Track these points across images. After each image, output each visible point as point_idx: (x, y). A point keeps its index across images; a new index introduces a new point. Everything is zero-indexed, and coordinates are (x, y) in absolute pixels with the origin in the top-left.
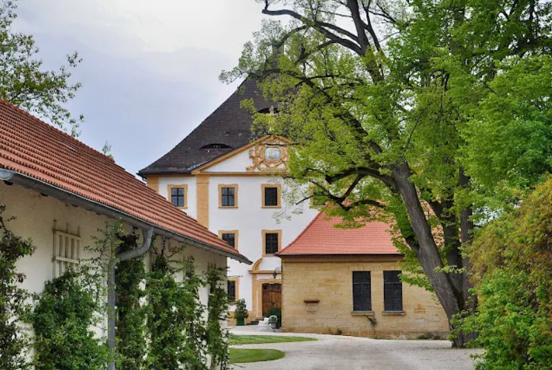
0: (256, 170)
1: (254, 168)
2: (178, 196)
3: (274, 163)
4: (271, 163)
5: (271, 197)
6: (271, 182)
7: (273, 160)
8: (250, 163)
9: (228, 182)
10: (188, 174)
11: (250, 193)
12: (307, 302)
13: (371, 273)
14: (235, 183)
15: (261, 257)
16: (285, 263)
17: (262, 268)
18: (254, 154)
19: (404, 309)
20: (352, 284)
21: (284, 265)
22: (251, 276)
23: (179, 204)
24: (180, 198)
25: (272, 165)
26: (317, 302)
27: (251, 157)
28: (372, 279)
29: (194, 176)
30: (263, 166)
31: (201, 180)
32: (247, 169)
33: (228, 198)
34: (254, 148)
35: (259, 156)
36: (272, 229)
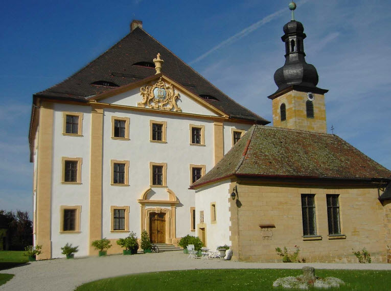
0: (147, 107)
1: (145, 104)
2: (72, 124)
3: (162, 101)
4: (159, 102)
5: (157, 133)
8: (142, 99)
9: (120, 115)
11: (140, 126)
12: (262, 227)
13: (315, 195)
15: (149, 187)
18: (145, 93)
20: (301, 207)
24: (74, 126)
25: (160, 104)
26: (272, 226)
29: (90, 105)
32: (139, 104)
33: (119, 130)
34: (144, 86)
35: (148, 95)
36: (158, 162)
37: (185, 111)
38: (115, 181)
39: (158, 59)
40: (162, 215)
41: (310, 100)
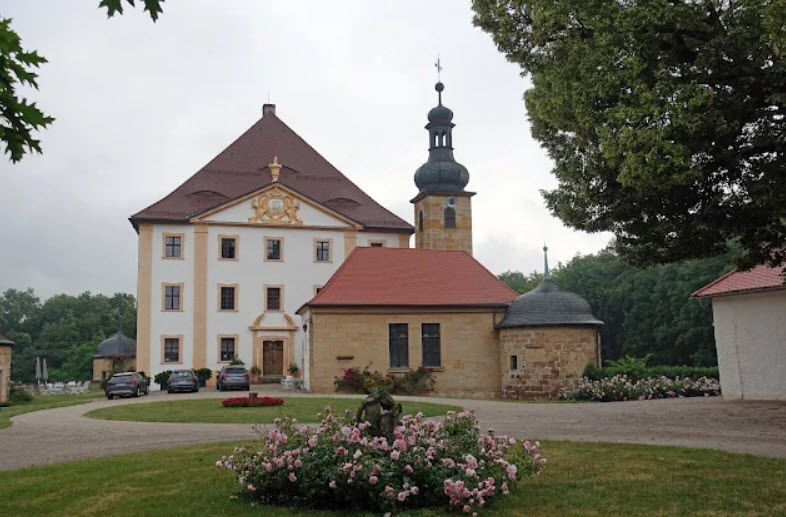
0: (259, 222)
1: (256, 219)
2: (173, 245)
3: (278, 214)
4: (274, 214)
5: (274, 252)
6: (275, 234)
7: (277, 212)
8: (252, 214)
9: (229, 233)
10: (186, 223)
11: (251, 245)
12: (339, 358)
13: (409, 326)
14: (236, 233)
15: (262, 313)
16: (317, 314)
17: (263, 324)
18: (257, 205)
19: (443, 364)
20: (388, 338)
21: (314, 317)
22: (251, 333)
23: (175, 253)
24: (175, 248)
25: (275, 217)
26: (351, 358)
27: (255, 207)
28: (410, 332)
29: (192, 224)
30: (266, 217)
31: (200, 229)
32: (249, 219)
33: (228, 250)
34: (256, 198)
35: (262, 207)
36: (274, 284)
37: (306, 223)
38: (224, 307)
39: (275, 164)
40: (279, 343)
41: (450, 206)
